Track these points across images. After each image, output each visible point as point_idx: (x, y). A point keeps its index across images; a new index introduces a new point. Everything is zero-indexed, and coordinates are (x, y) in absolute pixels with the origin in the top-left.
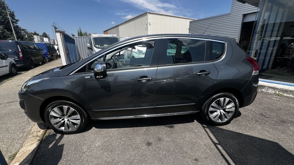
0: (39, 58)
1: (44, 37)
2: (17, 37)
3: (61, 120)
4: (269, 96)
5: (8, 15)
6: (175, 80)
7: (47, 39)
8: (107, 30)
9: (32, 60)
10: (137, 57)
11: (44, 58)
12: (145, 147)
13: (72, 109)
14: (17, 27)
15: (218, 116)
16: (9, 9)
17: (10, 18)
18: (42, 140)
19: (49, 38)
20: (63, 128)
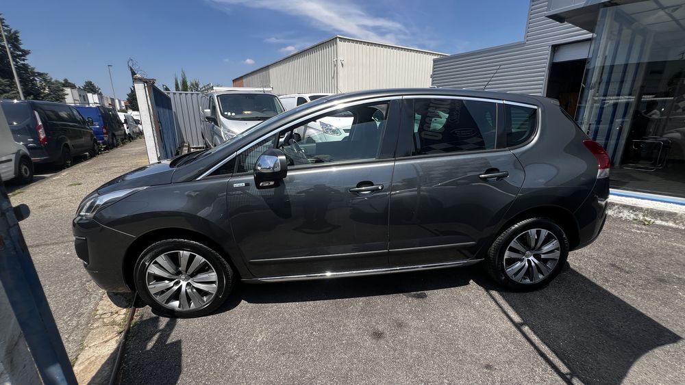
0: (82, 141)
1: (89, 92)
2: (23, 93)
3: (172, 284)
4: (624, 226)
5: (5, 40)
6: (419, 191)
7: (96, 96)
8: (241, 78)
9: (67, 145)
10: (321, 139)
11: (95, 141)
12: (369, 342)
13: (200, 259)
14: (25, 67)
15: (523, 271)
16: (6, 26)
17: (8, 46)
18: (128, 332)
19: (100, 95)
20: (176, 304)
